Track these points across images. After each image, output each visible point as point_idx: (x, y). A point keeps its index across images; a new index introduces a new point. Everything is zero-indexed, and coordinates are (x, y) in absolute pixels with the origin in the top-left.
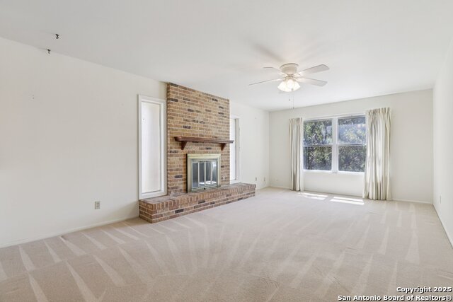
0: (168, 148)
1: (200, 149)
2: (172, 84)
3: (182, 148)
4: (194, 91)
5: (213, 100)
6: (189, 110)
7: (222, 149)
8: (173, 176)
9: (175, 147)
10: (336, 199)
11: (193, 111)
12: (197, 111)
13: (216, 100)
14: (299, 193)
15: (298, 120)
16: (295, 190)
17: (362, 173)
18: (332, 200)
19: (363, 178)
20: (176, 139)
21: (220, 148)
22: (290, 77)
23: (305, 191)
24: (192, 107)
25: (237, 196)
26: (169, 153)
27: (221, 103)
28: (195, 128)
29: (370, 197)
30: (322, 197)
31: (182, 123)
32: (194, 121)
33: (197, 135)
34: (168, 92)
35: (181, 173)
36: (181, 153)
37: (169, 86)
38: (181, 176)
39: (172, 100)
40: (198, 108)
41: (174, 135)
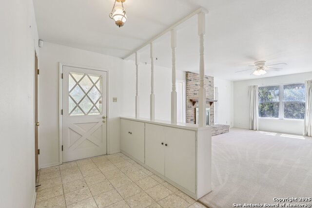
0: (187, 105)
2: (189, 72)
3: (194, 105)
5: (206, 78)
6: (196, 85)
7: (211, 105)
8: (190, 120)
9: (190, 104)
10: (283, 135)
12: (199, 85)
13: (208, 78)
14: (256, 131)
15: (254, 86)
16: (252, 129)
17: (303, 120)
18: (281, 136)
19: (303, 123)
20: (191, 100)
21: (209, 104)
22: (261, 68)
23: (259, 130)
25: (220, 131)
26: (187, 108)
27: (210, 79)
29: (309, 134)
30: (274, 134)
31: (193, 92)
32: (198, 90)
34: (187, 76)
35: (193, 118)
36: (193, 107)
37: (187, 73)
38: (193, 120)
39: (189, 80)
41: (190, 99)
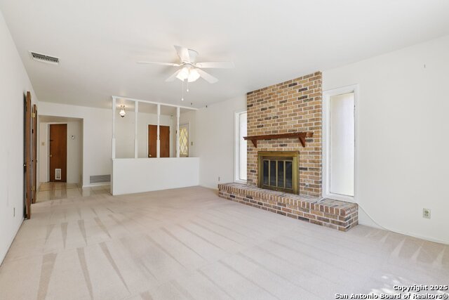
1: (273, 146)
2: (248, 93)
3: (256, 146)
4: (266, 88)
5: (290, 86)
6: (262, 109)
7: (303, 145)
9: (251, 145)
11: (266, 109)
12: (270, 108)
13: (295, 84)
21: (300, 144)
24: (265, 106)
27: (304, 84)
28: (268, 125)
31: (256, 123)
32: (266, 119)
33: (270, 132)
38: (255, 172)
40: (271, 104)
41: (250, 135)
